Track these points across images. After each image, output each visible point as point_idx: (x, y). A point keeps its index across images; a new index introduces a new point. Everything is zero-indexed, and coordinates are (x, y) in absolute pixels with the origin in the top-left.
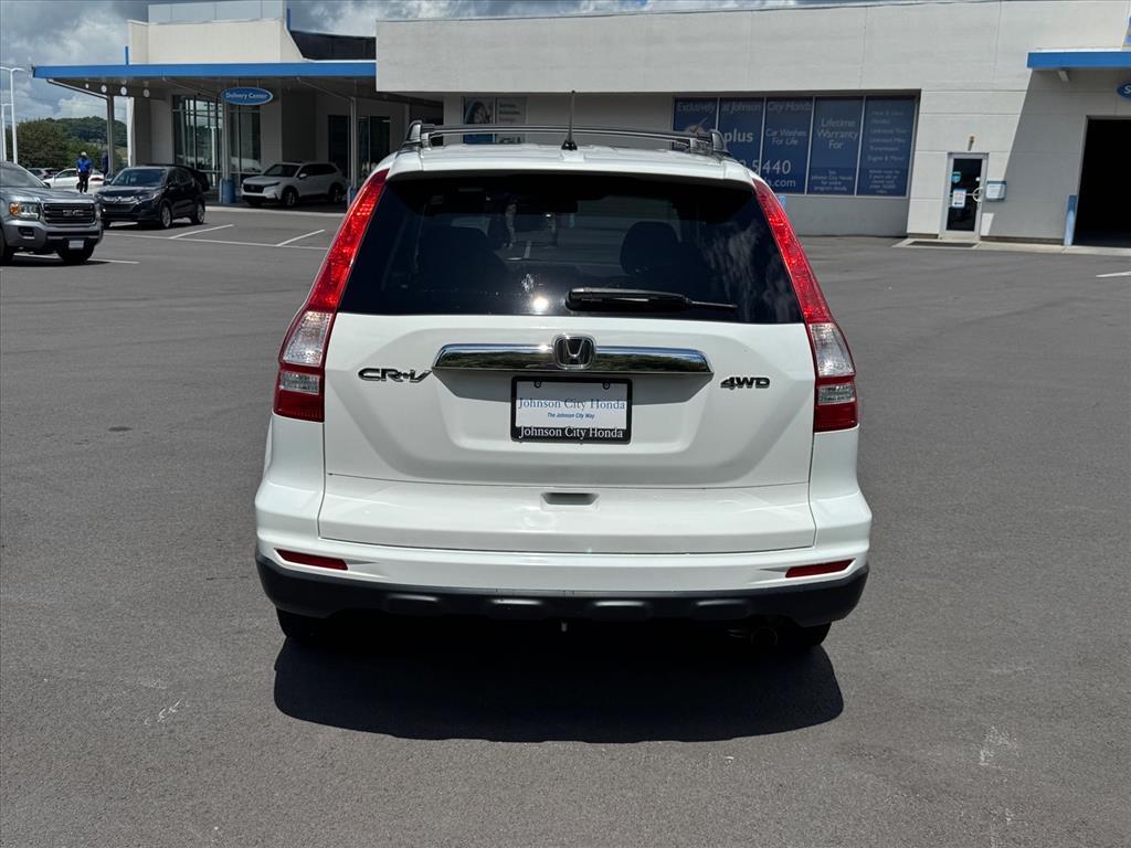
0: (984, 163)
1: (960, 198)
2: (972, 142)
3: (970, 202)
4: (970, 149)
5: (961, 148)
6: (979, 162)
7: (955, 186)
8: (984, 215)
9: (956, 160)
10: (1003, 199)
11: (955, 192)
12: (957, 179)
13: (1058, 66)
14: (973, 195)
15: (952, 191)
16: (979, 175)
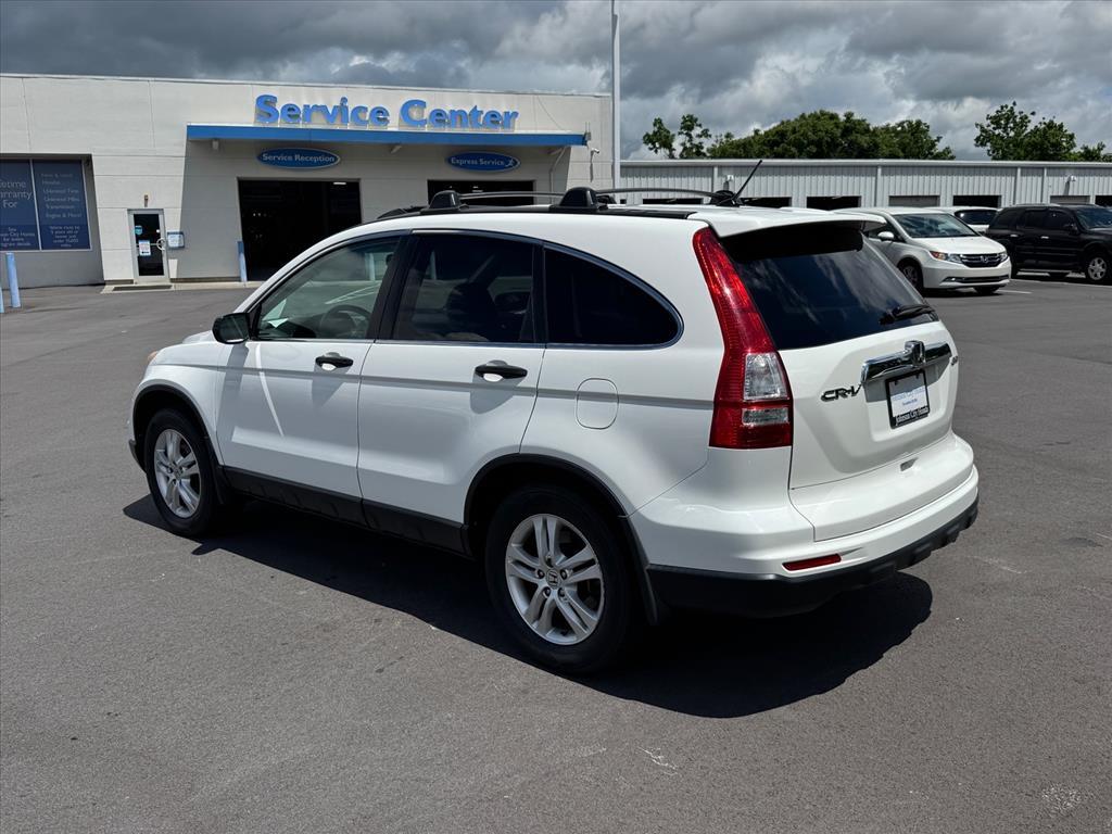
0: (160, 217)
1: (145, 248)
2: (146, 200)
3: (156, 251)
4: (146, 205)
5: (139, 205)
6: (156, 217)
7: (139, 238)
8: (170, 261)
9: (135, 216)
10: (183, 247)
11: (140, 243)
12: (140, 232)
13: (211, 137)
14: (157, 244)
15: (137, 242)
16: (159, 228)
